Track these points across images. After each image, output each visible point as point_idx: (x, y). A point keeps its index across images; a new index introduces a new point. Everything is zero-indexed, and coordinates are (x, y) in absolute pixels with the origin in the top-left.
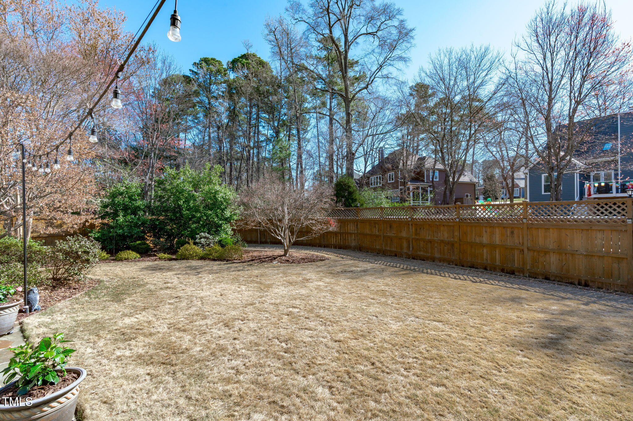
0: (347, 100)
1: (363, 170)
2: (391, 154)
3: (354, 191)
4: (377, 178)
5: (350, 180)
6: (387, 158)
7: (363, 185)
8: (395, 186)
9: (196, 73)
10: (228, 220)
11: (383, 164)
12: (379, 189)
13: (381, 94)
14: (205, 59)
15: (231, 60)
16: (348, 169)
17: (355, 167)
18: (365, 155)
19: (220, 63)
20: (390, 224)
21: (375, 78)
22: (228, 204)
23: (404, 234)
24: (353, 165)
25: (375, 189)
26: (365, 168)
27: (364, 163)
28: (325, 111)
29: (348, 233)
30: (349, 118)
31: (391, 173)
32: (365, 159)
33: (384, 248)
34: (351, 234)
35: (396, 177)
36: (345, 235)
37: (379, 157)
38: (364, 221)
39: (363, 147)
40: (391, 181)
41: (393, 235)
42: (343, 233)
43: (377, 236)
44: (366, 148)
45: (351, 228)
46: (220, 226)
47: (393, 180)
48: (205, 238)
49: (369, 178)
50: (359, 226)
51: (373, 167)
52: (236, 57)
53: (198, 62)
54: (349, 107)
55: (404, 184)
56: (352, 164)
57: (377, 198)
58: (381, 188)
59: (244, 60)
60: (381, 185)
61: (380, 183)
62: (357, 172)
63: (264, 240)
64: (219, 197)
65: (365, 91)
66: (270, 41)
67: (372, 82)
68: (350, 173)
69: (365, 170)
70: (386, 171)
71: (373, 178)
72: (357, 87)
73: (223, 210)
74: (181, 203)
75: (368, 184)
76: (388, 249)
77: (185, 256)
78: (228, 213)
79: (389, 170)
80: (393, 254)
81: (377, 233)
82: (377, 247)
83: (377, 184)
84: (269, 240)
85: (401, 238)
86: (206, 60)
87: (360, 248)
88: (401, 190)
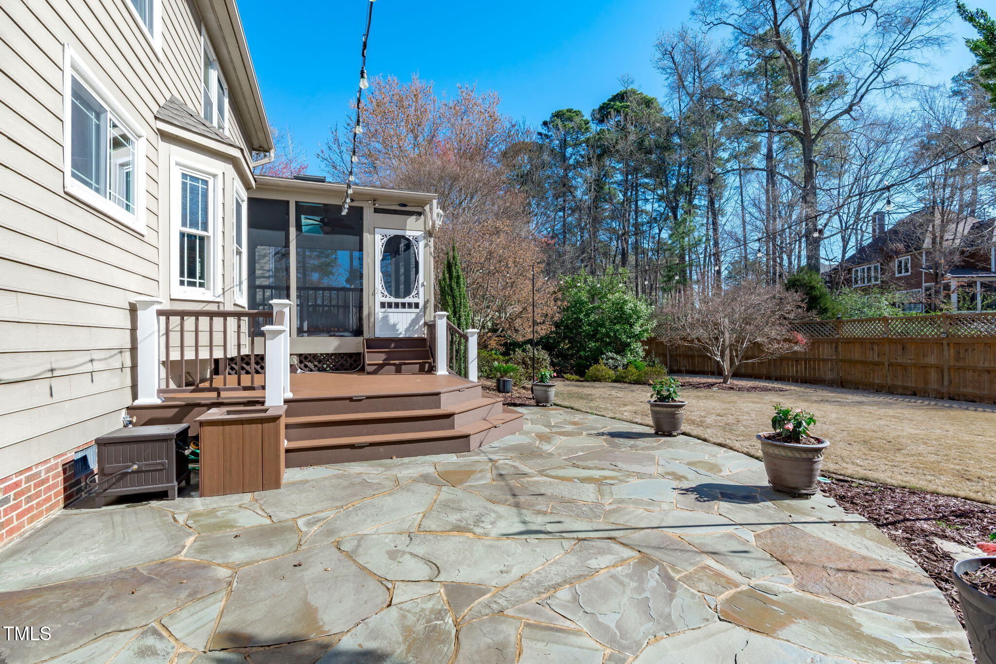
0: (807, 140)
1: (840, 256)
2: (901, 223)
3: (822, 295)
4: (869, 269)
5: (815, 276)
6: (894, 232)
7: (837, 284)
8: (913, 282)
9: (546, 135)
10: (637, 337)
11: (884, 242)
12: (876, 290)
13: (880, 115)
14: (558, 112)
15: (597, 107)
16: (809, 258)
17: (822, 253)
18: (844, 229)
19: (578, 113)
20: (902, 343)
21: (867, 91)
22: (639, 318)
23: (932, 359)
24: (819, 250)
25: (866, 291)
26: (844, 252)
27: (841, 245)
28: (758, 161)
29: (819, 360)
30: (811, 170)
31: (903, 259)
32: (843, 238)
33: (889, 382)
34: (824, 360)
35: (916, 264)
36: (814, 362)
37: (874, 230)
38: (851, 341)
39: (839, 216)
40: (903, 274)
41: (909, 361)
42: (810, 360)
43: (877, 364)
44: (845, 216)
45: (826, 352)
46: (629, 345)
47: (907, 271)
48: (612, 358)
49: (850, 271)
50: (840, 348)
51: (861, 250)
52: (606, 101)
53: (548, 119)
54: (810, 150)
55: (936, 278)
56: (817, 248)
57: (870, 307)
58: (881, 287)
59: (618, 103)
60: (879, 282)
61: (876, 279)
62: (827, 263)
63: (675, 368)
64: (628, 308)
65: (846, 116)
66: (663, 69)
67: (860, 100)
68: (813, 265)
69: (843, 256)
70: (891, 257)
71: (859, 271)
72: (827, 110)
73: (631, 326)
74: (581, 316)
75: (848, 282)
76: (900, 383)
77: (596, 378)
78: (637, 329)
79: (897, 253)
80: (909, 392)
81: (876, 359)
82: (876, 381)
83: (869, 280)
84: (683, 369)
85: (925, 367)
86: (558, 115)
87: (842, 382)
88: (927, 289)
